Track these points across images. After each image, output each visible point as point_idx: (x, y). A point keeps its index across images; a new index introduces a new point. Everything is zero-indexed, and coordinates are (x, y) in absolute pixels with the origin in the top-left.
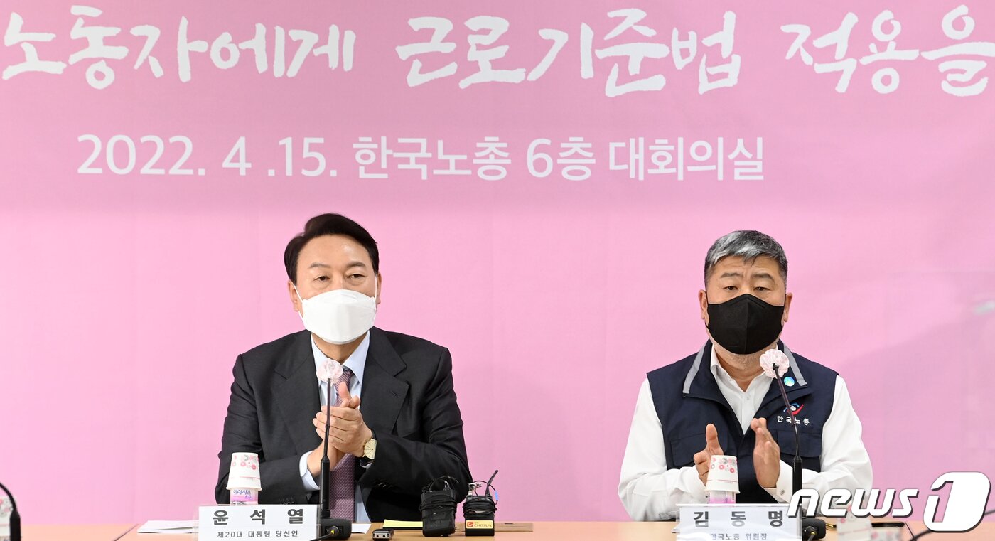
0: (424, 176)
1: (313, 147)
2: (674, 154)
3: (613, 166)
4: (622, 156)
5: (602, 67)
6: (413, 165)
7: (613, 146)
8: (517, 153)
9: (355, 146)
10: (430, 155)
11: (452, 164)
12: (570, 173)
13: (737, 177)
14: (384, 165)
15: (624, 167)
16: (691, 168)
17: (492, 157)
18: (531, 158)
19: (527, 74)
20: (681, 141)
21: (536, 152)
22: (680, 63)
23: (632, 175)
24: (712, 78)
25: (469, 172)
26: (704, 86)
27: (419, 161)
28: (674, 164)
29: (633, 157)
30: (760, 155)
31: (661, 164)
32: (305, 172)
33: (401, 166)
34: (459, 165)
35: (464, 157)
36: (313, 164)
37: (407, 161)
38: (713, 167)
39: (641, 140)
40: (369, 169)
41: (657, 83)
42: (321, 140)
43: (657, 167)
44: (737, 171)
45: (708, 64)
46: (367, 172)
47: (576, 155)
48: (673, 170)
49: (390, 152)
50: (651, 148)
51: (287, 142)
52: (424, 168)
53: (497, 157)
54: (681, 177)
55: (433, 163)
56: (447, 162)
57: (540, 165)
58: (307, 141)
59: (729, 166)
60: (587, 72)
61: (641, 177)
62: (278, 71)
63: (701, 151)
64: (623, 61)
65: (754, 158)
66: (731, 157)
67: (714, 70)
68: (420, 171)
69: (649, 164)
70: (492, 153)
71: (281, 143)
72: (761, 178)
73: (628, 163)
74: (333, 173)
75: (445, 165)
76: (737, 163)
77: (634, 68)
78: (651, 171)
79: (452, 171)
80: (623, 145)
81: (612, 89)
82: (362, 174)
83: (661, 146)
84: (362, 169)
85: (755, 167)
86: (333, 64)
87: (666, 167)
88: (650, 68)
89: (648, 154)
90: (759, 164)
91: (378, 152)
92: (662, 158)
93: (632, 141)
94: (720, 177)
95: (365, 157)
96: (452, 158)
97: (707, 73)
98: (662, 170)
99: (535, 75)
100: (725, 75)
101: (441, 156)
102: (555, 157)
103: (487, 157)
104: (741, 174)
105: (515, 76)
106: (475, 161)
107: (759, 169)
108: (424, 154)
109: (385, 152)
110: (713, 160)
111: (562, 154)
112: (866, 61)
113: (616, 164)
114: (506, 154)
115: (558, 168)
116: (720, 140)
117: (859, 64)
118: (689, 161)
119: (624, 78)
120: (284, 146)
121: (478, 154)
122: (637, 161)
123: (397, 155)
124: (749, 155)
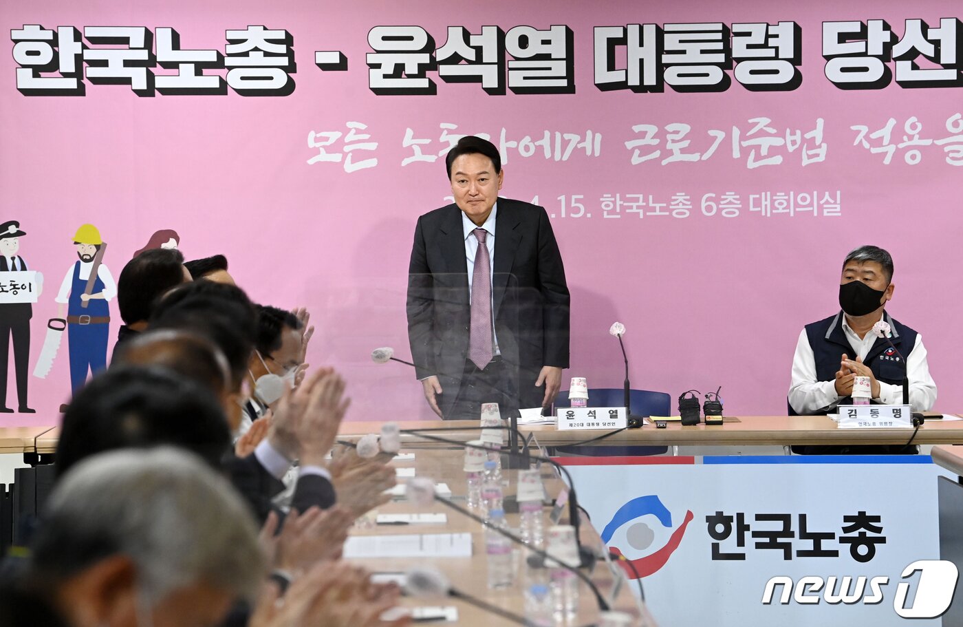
0: (641, 216)
1: (577, 201)
2: (788, 201)
3: (752, 209)
4: (757, 203)
5: (745, 152)
6: (635, 210)
7: (752, 197)
8: (696, 201)
9: (601, 199)
10: (644, 204)
11: (658, 209)
12: (727, 213)
13: (825, 214)
14: (618, 210)
15: (759, 209)
16: (798, 209)
17: (681, 204)
18: (704, 205)
19: (701, 156)
20: (792, 193)
21: (707, 201)
22: (791, 149)
23: (763, 214)
24: (810, 157)
25: (667, 213)
26: (805, 162)
27: (638, 207)
28: (788, 207)
29: (764, 203)
30: (838, 201)
31: (780, 207)
32: (572, 215)
33: (628, 211)
34: (662, 209)
35: (665, 205)
36: (577, 210)
37: (631, 207)
38: (811, 209)
39: (769, 193)
40: (609, 213)
41: (777, 160)
42: (582, 197)
43: (778, 209)
44: (825, 211)
45: (808, 149)
46: (608, 214)
47: (730, 203)
48: (788, 211)
49: (622, 202)
50: (775, 198)
51: (562, 198)
52: (641, 211)
53: (684, 204)
54: (792, 214)
55: (647, 208)
56: (655, 208)
57: (709, 209)
58: (574, 197)
59: (820, 208)
60: (736, 154)
61: (769, 215)
62: (557, 157)
63: (804, 199)
64: (758, 148)
65: (835, 203)
66: (822, 202)
67: (811, 152)
68: (639, 213)
69: (773, 207)
70: (681, 202)
71: (559, 198)
72: (840, 214)
73: (761, 207)
74: (589, 215)
75: (654, 209)
76: (825, 206)
77: (764, 152)
78: (774, 211)
79: (658, 213)
80: (758, 196)
81: (751, 164)
82: (606, 216)
83: (781, 197)
84: (605, 213)
85: (836, 208)
86: (589, 153)
87: (783, 209)
88: (773, 151)
89: (773, 201)
90: (838, 208)
91: (615, 203)
92: (781, 204)
93: (763, 194)
94: (815, 214)
95: (607, 206)
96: (658, 206)
97: (807, 154)
98: (781, 211)
99: (706, 157)
100: (817, 155)
101: (651, 204)
102: (718, 204)
103: (678, 204)
104: (828, 212)
105: (695, 157)
106: (671, 207)
107: (838, 209)
108: (641, 203)
109: (619, 203)
110: (811, 204)
111: (722, 202)
112: (901, 146)
113: (754, 207)
114: (689, 203)
115: (720, 210)
116: (815, 193)
117: (897, 148)
118: (796, 205)
119: (758, 157)
120: (560, 201)
121: (673, 203)
122: (766, 205)
123: (625, 204)
124: (832, 201)
